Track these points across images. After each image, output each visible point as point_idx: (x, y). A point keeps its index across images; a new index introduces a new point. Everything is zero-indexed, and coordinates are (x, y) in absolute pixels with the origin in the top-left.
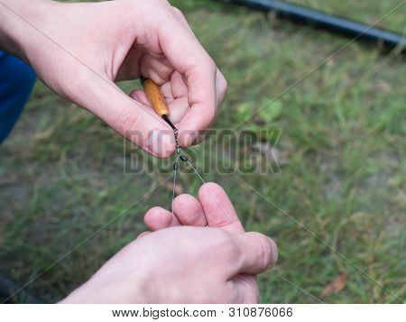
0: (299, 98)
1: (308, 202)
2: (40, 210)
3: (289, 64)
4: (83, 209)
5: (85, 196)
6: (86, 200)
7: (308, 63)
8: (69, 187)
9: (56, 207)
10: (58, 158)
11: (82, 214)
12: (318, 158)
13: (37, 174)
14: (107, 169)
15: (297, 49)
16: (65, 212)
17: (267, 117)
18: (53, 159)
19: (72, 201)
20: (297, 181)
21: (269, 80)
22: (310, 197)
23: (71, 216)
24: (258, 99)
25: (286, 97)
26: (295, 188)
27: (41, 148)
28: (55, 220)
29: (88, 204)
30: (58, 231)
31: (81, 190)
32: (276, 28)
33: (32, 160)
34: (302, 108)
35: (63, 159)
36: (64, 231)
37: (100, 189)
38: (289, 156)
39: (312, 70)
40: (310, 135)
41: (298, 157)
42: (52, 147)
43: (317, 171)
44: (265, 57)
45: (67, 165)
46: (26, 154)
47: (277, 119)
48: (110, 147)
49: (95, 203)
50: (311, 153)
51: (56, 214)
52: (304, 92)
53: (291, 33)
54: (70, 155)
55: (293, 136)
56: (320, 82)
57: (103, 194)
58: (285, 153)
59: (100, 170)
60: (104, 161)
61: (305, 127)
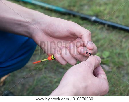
0: (114, 51)
1: (118, 83)
2: (37, 85)
3: (111, 41)
4: (50, 85)
5: (50, 81)
6: (51, 82)
7: (117, 40)
8: (45, 78)
9: (42, 84)
10: (42, 69)
11: (49, 86)
12: (121, 69)
13: (36, 74)
14: (57, 72)
15: (114, 36)
16: (44, 85)
17: (105, 57)
18: (40, 70)
19: (46, 82)
20: (114, 76)
21: (105, 46)
22: (119, 81)
23: (46, 87)
24: (102, 51)
25: (111, 50)
26: (114, 78)
27: (37, 66)
28: (41, 88)
29: (51, 83)
30: (42, 91)
31: (49, 79)
32: (107, 30)
33: (34, 70)
34: (116, 54)
35: (44, 70)
36: (44, 91)
37: (55, 78)
38: (112, 69)
39: (118, 42)
40: (118, 62)
41: (115, 69)
42: (40, 66)
43: (120, 73)
44: (104, 38)
45: (45, 71)
46: (32, 68)
47: (108, 57)
48: (57, 66)
49: (53, 83)
50: (118, 68)
51: (41, 86)
52: (116, 49)
53: (112, 31)
54: (46, 68)
55: (113, 63)
56: (121, 46)
57: (56, 80)
58: (110, 68)
59: (55, 73)
60: (56, 70)
61: (116, 60)
